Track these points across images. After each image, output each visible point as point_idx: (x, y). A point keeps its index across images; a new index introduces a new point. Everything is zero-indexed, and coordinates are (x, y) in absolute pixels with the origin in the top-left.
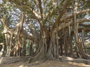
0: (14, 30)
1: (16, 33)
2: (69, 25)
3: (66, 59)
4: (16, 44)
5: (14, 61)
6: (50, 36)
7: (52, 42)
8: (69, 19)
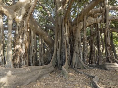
0: (15, 10)
1: (19, 18)
2: (99, 21)
3: (113, 66)
4: (20, 41)
5: (37, 76)
6: (73, 33)
7: (79, 43)
8: (99, 13)
